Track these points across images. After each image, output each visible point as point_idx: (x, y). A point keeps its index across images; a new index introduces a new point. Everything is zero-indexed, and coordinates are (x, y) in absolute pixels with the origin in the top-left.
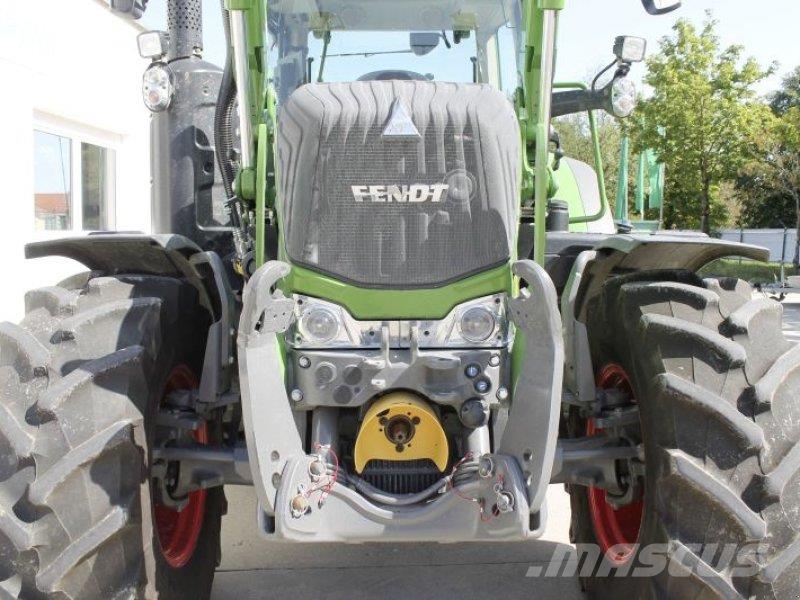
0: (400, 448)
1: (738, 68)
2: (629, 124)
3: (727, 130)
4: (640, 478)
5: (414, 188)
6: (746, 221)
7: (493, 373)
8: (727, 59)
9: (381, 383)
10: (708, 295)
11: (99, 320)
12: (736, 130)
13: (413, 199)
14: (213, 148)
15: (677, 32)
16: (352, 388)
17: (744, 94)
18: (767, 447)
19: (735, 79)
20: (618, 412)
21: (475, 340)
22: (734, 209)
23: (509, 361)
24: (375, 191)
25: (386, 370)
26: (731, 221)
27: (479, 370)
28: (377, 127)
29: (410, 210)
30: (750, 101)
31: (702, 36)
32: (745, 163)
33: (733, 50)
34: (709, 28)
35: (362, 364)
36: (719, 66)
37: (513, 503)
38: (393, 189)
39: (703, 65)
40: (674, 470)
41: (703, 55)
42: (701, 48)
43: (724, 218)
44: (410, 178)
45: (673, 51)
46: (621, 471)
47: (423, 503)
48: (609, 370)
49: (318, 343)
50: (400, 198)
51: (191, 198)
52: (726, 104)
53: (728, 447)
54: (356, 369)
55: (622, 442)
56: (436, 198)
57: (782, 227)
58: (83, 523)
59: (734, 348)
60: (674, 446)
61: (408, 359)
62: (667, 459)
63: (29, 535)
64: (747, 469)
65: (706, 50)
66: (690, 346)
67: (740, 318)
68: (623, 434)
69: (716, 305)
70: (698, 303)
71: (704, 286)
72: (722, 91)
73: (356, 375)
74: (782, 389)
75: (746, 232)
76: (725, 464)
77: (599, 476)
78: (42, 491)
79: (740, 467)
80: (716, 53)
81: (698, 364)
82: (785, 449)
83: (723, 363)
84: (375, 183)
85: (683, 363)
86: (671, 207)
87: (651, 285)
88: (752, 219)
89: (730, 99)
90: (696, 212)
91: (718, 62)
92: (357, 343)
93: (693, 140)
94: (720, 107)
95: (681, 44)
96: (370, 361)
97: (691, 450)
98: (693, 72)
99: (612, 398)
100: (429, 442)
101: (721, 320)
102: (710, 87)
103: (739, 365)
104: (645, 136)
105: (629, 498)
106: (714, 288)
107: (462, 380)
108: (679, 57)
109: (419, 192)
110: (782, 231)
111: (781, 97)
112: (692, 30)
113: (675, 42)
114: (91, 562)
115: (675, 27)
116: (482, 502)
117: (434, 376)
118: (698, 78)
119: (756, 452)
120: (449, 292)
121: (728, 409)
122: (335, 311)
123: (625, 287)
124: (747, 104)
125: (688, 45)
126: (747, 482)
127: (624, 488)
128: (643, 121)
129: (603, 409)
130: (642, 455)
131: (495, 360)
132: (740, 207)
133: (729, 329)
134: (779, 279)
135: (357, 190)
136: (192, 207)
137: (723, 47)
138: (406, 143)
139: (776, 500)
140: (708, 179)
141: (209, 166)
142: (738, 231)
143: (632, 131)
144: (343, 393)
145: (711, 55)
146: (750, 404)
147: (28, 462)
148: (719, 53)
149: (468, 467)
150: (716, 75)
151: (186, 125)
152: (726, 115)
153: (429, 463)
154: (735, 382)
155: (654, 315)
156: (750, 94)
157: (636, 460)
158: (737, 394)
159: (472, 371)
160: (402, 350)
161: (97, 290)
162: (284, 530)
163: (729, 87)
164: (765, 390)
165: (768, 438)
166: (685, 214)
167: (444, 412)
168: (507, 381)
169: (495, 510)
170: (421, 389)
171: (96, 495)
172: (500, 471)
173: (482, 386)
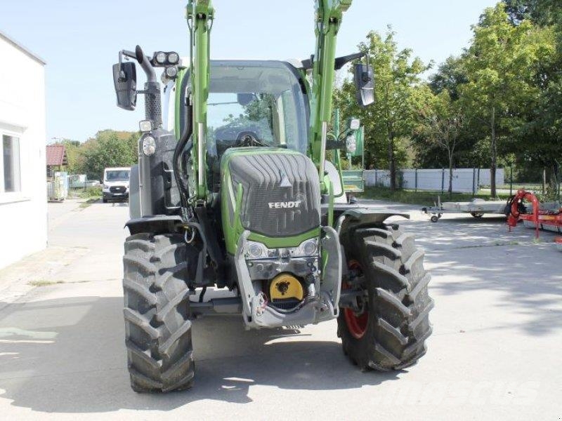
0: (283, 294)
1: (409, 64)
2: (340, 99)
3: (403, 105)
4: (367, 302)
5: (289, 203)
6: (419, 162)
7: (316, 264)
8: (402, 57)
9: (279, 270)
10: (388, 233)
11: (167, 253)
12: (409, 104)
13: (289, 207)
14: (172, 171)
15: (370, 39)
16: (270, 272)
17: (413, 81)
18: (409, 285)
19: (408, 71)
20: (357, 278)
21: (309, 254)
22: (411, 154)
23: (321, 261)
24: (276, 205)
25: (281, 265)
26: (410, 162)
27: (312, 264)
28: (278, 183)
29: (287, 210)
30: (418, 85)
31: (386, 42)
32: (416, 126)
33: (406, 52)
34: (390, 37)
35: (273, 264)
36: (397, 62)
37: (329, 306)
38: (282, 204)
39: (387, 62)
40: (379, 294)
41: (387, 55)
42: (385, 50)
43: (404, 160)
44: (289, 200)
45: (367, 52)
46: (359, 301)
47: (294, 311)
48: (352, 262)
49: (254, 257)
50: (285, 207)
51: (163, 194)
52: (403, 88)
53: (396, 285)
54: (271, 266)
55: (359, 290)
56: (297, 206)
57: (440, 168)
58: (176, 328)
59: (397, 252)
60: (378, 287)
61: (288, 261)
62: (376, 292)
63: (157, 332)
64: (403, 292)
65: (389, 51)
66: (382, 252)
67: (399, 241)
68: (359, 286)
69: (390, 236)
70: (384, 236)
71: (386, 229)
72: (400, 79)
73: (271, 268)
74: (413, 265)
75: (419, 171)
76: (396, 291)
77: (351, 304)
78: (162, 316)
79: (401, 292)
80: (395, 54)
81: (385, 258)
82: (415, 285)
83: (394, 257)
84: (277, 202)
85: (380, 258)
86: (369, 153)
87: (368, 230)
88: (423, 161)
89: (405, 85)
90: (386, 156)
91: (397, 58)
92: (268, 257)
93: (382, 110)
94: (399, 90)
95: (372, 47)
96: (276, 263)
97: (384, 288)
98: (380, 65)
99: (354, 274)
100: (295, 290)
101: (393, 242)
102: (392, 76)
103: (399, 258)
104: (351, 109)
105: (362, 311)
106: (390, 230)
107: (306, 268)
108: (372, 56)
109: (291, 205)
110: (441, 170)
111: (438, 78)
112: (379, 39)
113: (368, 46)
114: (177, 342)
115: (368, 37)
116: (317, 308)
117: (297, 266)
118: (384, 70)
119: (406, 287)
120: (300, 237)
121: (396, 273)
122: (261, 246)
123: (357, 231)
124: (416, 87)
125: (377, 49)
126: (402, 297)
127: (360, 307)
128: (349, 97)
129: (351, 277)
130: (367, 294)
131: (316, 260)
132: (415, 152)
133: (395, 245)
134: (437, 205)
135: (271, 205)
136: (163, 198)
137: (400, 49)
138: (286, 189)
139: (412, 302)
140: (393, 136)
141: (170, 179)
142: (414, 170)
143: (342, 105)
144: (267, 275)
145: (392, 55)
146: (403, 271)
147: (154, 306)
148: (396, 54)
149: (309, 298)
150: (396, 68)
151: (160, 161)
152: (403, 95)
153: (294, 298)
154: (398, 264)
155: (369, 241)
156: (417, 80)
157: (364, 296)
158: (399, 268)
159: (310, 264)
160: (286, 259)
161: (158, 241)
162: (255, 320)
163: (404, 76)
164: (408, 265)
165: (409, 282)
166: (379, 158)
167: (301, 279)
168: (321, 268)
169: (322, 310)
170: (293, 271)
171: (179, 317)
172: (322, 297)
173: (313, 269)
